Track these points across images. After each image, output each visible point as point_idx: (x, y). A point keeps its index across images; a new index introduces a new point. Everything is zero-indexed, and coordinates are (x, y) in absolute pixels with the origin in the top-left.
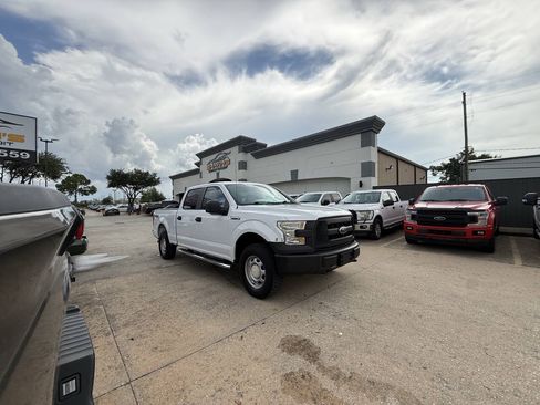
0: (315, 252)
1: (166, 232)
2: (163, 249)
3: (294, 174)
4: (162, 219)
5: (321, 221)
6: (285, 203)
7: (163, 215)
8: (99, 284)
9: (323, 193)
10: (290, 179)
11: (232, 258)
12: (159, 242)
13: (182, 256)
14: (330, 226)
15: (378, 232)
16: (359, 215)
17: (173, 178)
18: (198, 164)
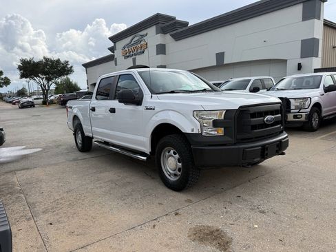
0: (235, 144)
1: (80, 124)
2: (79, 141)
3: (220, 56)
4: (75, 111)
5: (244, 110)
6: (204, 90)
7: (77, 107)
8: (19, 174)
9: (253, 79)
10: (214, 63)
11: (147, 150)
12: (75, 134)
13: (98, 149)
14: (254, 115)
15: (315, 123)
16: (293, 104)
17: (87, 66)
18: (112, 49)
